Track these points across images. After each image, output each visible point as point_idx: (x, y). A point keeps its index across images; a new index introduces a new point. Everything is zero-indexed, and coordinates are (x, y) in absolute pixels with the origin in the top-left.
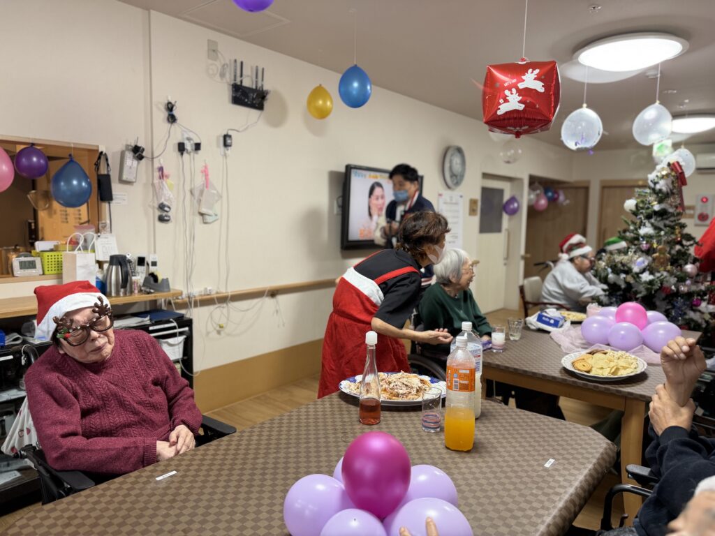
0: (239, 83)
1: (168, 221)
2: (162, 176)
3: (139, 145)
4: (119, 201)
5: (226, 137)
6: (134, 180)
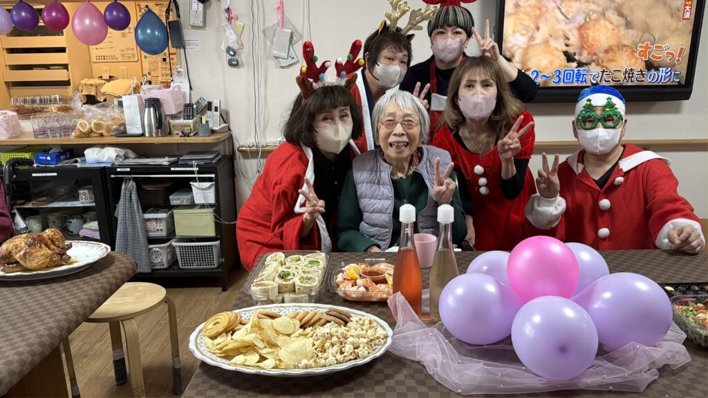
4: (193, 47)
6: (201, 25)
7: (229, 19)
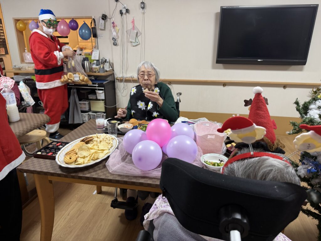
3: (105, 14)
4: (100, 37)
6: (103, 29)
7: (114, 27)
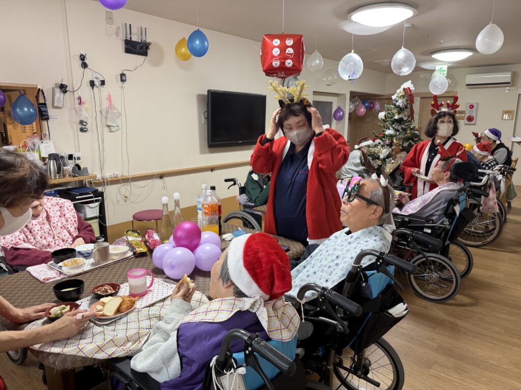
0: (129, 39)
1: (86, 131)
2: (80, 103)
3: (63, 83)
4: (53, 120)
5: (122, 75)
6: (62, 106)
